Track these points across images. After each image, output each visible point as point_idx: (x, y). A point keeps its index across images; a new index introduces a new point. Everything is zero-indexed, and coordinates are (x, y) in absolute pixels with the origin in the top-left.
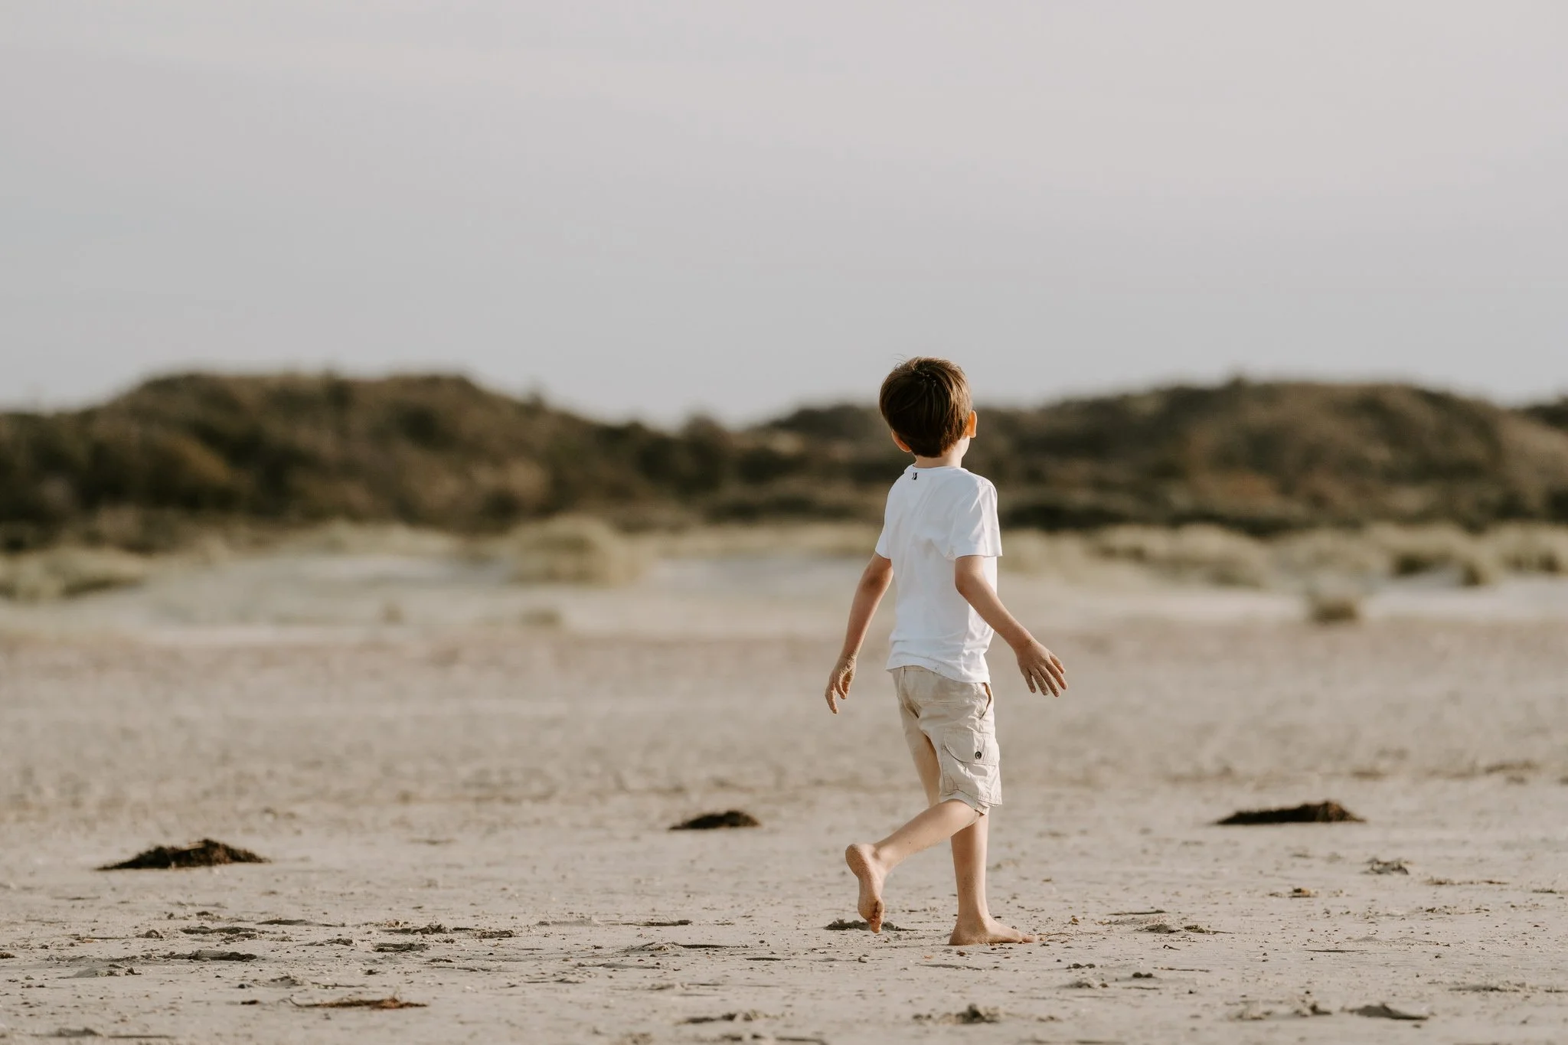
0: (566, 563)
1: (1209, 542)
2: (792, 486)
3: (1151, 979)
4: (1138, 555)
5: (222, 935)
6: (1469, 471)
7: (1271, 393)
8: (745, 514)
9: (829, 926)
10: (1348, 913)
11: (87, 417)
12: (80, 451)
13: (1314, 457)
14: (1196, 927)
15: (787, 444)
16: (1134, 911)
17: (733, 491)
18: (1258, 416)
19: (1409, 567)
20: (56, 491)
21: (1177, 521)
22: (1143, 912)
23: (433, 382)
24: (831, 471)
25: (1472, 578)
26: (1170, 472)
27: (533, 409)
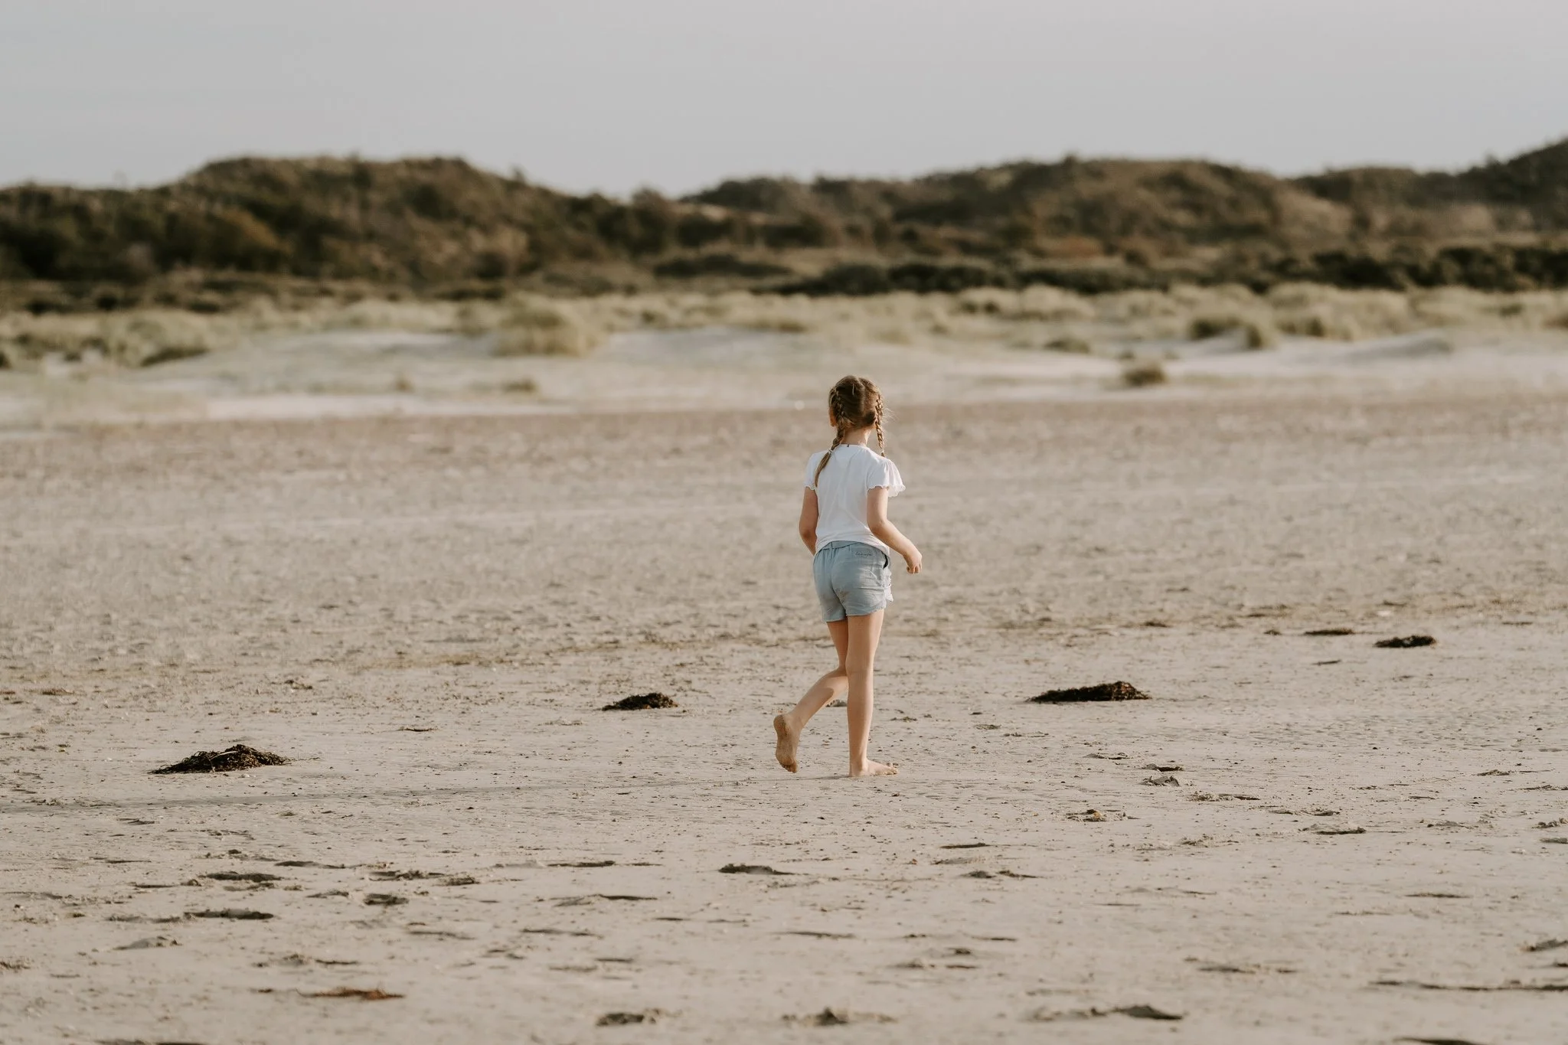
0: (540, 337)
1: (1047, 298)
2: (720, 248)
3: (969, 956)
4: (991, 309)
5: (248, 883)
6: (1255, 230)
7: (1096, 170)
8: (682, 272)
9: (723, 869)
10: (1128, 845)
11: (164, 192)
12: (159, 223)
13: (1131, 221)
14: (1008, 872)
15: (715, 213)
16: (961, 844)
17: (674, 252)
18: (1087, 189)
19: (1204, 330)
20: (138, 254)
21: (1026, 280)
22: (966, 843)
23: (436, 165)
24: (751, 235)
25: (1254, 342)
26: (1016, 236)
27: (515, 186)
